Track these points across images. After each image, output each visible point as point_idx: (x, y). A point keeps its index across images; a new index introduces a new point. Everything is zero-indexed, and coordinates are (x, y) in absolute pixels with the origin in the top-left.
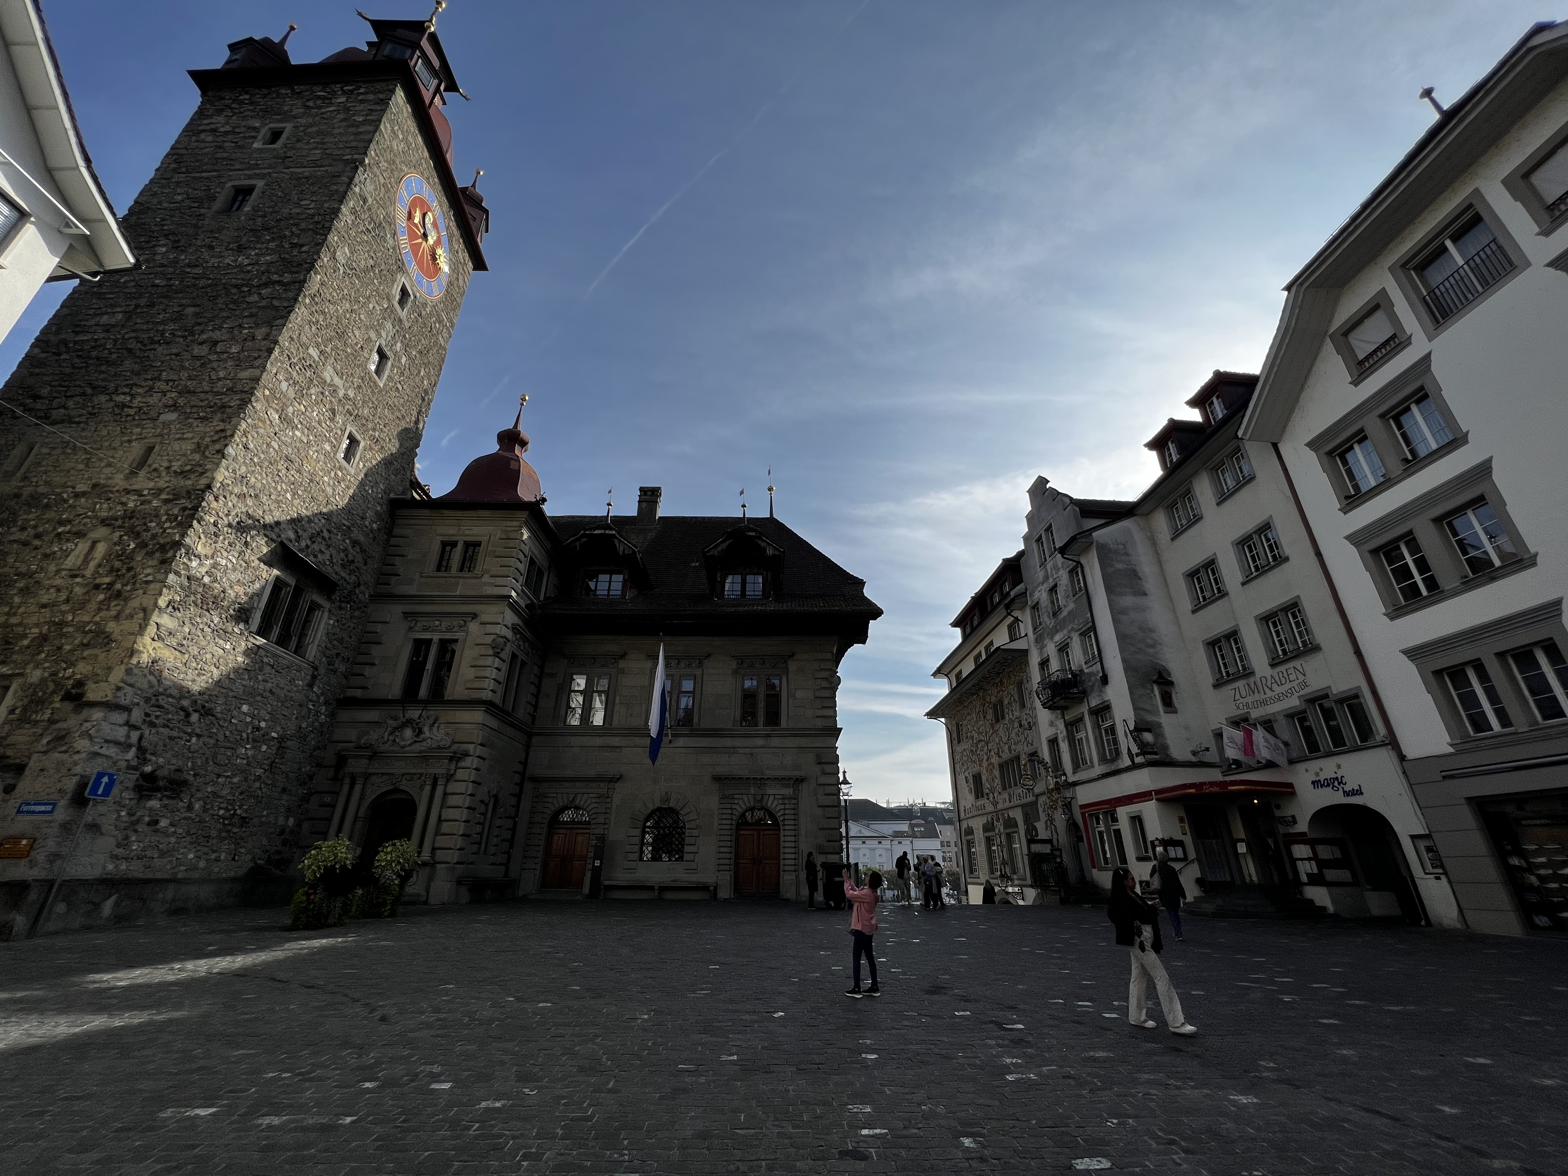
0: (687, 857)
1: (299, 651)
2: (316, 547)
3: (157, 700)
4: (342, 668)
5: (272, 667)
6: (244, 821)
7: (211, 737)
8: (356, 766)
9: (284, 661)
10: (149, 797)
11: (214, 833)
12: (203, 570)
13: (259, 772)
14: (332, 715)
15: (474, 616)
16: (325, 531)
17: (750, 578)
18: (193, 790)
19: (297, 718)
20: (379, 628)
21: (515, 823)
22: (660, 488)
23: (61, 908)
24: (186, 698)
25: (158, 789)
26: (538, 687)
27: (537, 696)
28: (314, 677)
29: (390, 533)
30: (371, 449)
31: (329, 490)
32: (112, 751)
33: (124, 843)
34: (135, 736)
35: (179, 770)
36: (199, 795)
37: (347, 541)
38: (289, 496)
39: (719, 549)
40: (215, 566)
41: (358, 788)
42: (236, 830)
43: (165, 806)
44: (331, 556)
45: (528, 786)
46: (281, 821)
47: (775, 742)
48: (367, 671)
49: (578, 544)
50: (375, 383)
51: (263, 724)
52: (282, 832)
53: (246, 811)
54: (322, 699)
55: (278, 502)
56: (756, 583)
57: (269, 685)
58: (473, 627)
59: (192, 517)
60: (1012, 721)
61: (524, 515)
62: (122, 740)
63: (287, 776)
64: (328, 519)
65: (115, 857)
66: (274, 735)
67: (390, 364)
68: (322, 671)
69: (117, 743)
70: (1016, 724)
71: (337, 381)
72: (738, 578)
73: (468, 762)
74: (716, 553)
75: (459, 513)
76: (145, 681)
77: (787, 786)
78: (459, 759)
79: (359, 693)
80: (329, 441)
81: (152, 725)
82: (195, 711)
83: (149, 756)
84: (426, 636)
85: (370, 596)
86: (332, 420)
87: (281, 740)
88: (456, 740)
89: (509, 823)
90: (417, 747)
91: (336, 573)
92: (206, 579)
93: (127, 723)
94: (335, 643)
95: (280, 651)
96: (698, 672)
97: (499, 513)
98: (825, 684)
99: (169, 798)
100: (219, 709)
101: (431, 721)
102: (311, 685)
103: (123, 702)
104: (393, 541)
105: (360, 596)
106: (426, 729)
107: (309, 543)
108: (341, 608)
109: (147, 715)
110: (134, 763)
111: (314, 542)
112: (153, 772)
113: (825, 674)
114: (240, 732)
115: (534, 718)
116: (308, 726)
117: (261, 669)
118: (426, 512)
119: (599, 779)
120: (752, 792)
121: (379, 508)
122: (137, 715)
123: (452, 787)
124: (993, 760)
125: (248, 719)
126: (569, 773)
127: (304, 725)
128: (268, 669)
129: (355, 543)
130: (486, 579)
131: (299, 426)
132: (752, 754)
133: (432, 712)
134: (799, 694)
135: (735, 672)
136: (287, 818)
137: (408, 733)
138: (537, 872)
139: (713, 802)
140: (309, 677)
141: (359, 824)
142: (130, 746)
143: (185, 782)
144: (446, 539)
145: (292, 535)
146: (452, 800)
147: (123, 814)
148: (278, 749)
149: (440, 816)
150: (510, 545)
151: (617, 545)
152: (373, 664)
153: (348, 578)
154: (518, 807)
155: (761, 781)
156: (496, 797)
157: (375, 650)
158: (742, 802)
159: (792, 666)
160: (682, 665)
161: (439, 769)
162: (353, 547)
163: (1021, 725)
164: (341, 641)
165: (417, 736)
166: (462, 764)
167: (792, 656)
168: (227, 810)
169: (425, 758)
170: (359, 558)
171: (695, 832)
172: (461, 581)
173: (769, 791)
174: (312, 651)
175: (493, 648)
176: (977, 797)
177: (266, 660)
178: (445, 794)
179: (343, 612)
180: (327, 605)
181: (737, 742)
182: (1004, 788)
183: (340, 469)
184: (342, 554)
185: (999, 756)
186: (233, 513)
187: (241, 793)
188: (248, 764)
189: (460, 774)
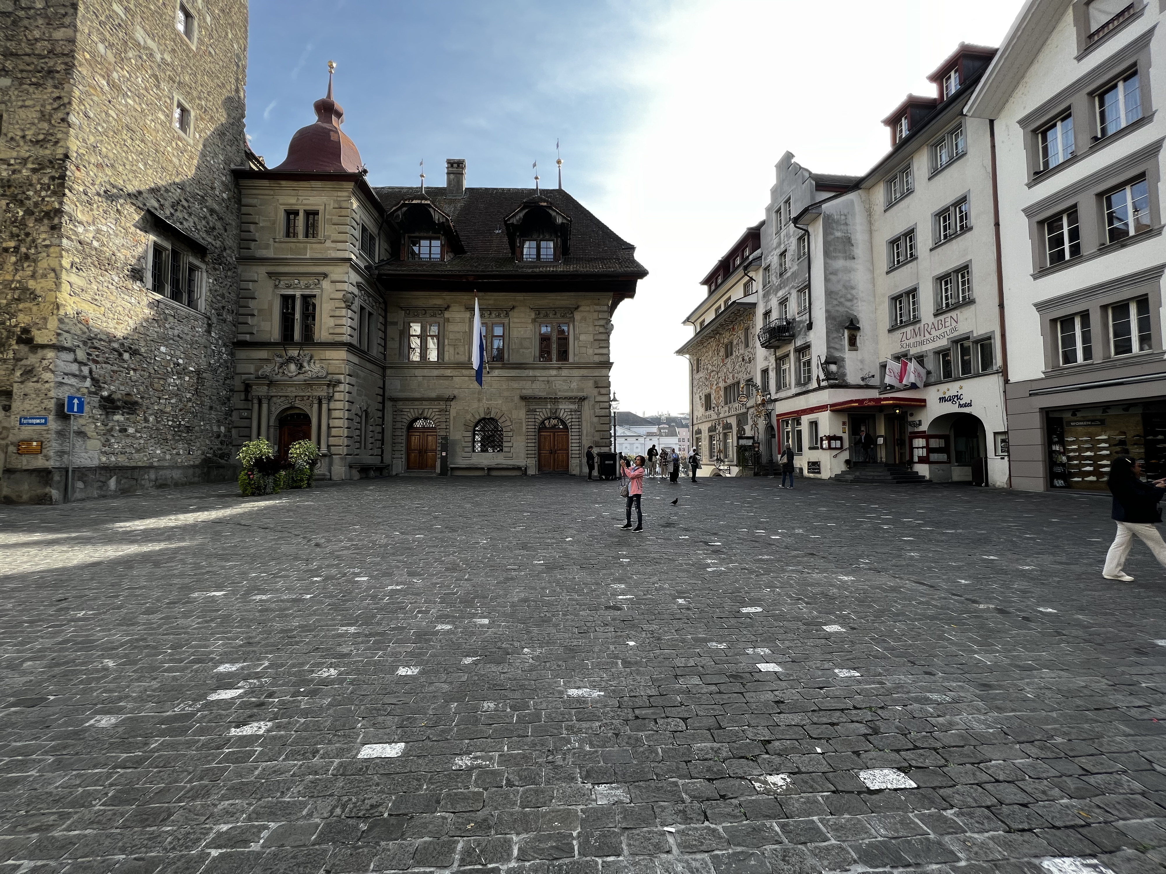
0: (505, 449)
1: (191, 303)
2: (179, 214)
3: (93, 343)
4: (230, 318)
5: (174, 317)
6: (188, 429)
7: (144, 371)
8: (261, 391)
9: (182, 313)
10: (114, 414)
11: (169, 437)
12: (91, 235)
13: (189, 395)
14: (232, 354)
15: (325, 276)
16: (183, 200)
17: (543, 244)
18: (144, 408)
19: (205, 356)
20: (251, 285)
21: (383, 429)
22: (464, 161)
23: (80, 485)
24: (114, 341)
25: (118, 408)
26: (385, 332)
27: (385, 340)
28: (209, 325)
29: (239, 202)
30: (202, 119)
31: (175, 160)
32: (73, 381)
33: (107, 443)
34: (86, 370)
35: (128, 394)
36: (150, 412)
37: (205, 210)
38: (141, 165)
39: (518, 218)
40: (98, 231)
41: (265, 407)
42: (185, 435)
43: (128, 419)
44: (194, 223)
45: (388, 404)
46: (215, 429)
47: (565, 372)
48: (250, 320)
49: (399, 212)
50: (187, 46)
51: (181, 361)
52: (218, 436)
53: (188, 422)
54: (220, 342)
55: (134, 172)
56: (548, 248)
57: (176, 332)
58: (325, 284)
59: (62, 185)
60: (737, 357)
61: (350, 186)
62: (77, 373)
63: (210, 398)
64: (182, 189)
65: (105, 453)
66: (191, 369)
67: (196, 24)
68: (214, 320)
69: (75, 376)
70: (740, 359)
71: (150, 43)
72: (534, 244)
73: (341, 387)
74: (515, 222)
75: (295, 184)
76: (77, 328)
77: (574, 403)
78: (334, 386)
79: (248, 338)
80: (161, 109)
81: (96, 362)
82: (125, 351)
83: (102, 385)
84: (290, 292)
85: (236, 258)
86: (158, 87)
87: (198, 372)
88: (330, 372)
89: (379, 429)
90: (301, 377)
91: (203, 239)
92: (96, 244)
93: (75, 360)
94: (218, 298)
95: (175, 304)
96: (506, 321)
97: (329, 184)
98: (602, 330)
99: (128, 414)
100: (143, 350)
101: (308, 358)
102: (209, 332)
103: (66, 345)
104: (244, 210)
105: (228, 258)
106: (305, 364)
107: (173, 211)
108: (215, 269)
109: (88, 354)
110: (93, 389)
111: (176, 210)
112: (110, 396)
113: (602, 322)
114: (165, 367)
115: (385, 355)
116: (216, 362)
117: (166, 319)
118: (266, 183)
119: (439, 399)
120: (549, 407)
121: (224, 179)
122: (81, 355)
123: (333, 405)
124: (720, 385)
125: (168, 358)
126: (417, 395)
127: (212, 362)
128: (171, 319)
129: (212, 211)
130: (328, 244)
131: (129, 94)
132: (548, 381)
133: (307, 351)
134: (582, 337)
135: (534, 321)
136: (219, 427)
137: (293, 367)
138: (403, 460)
139: (522, 414)
140: (205, 325)
141: (272, 430)
142: (85, 378)
143: (136, 403)
144: (288, 207)
145: (156, 205)
146: (335, 414)
147: (99, 424)
148: (198, 379)
149: (329, 424)
150: (343, 214)
151: (433, 214)
152: (253, 315)
153: (214, 243)
154: (383, 418)
155: (555, 400)
156: (366, 411)
157: (252, 304)
158: (542, 413)
159: (577, 316)
160: (493, 315)
161: (322, 392)
162: (211, 215)
163: (743, 360)
164: (223, 296)
165: (300, 369)
166: (338, 389)
167: (577, 308)
168: (173, 421)
169: (309, 384)
170: (219, 225)
171: (510, 434)
172: (308, 245)
173: (560, 407)
174: (202, 304)
175: (345, 302)
176: (706, 410)
177: (167, 312)
178: (329, 410)
179: (218, 272)
180: (203, 266)
181: (537, 373)
182: (726, 403)
183: (179, 138)
184: (204, 222)
185: (725, 382)
186: (98, 182)
187: (181, 410)
188: (178, 389)
189: (337, 396)
